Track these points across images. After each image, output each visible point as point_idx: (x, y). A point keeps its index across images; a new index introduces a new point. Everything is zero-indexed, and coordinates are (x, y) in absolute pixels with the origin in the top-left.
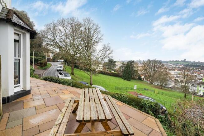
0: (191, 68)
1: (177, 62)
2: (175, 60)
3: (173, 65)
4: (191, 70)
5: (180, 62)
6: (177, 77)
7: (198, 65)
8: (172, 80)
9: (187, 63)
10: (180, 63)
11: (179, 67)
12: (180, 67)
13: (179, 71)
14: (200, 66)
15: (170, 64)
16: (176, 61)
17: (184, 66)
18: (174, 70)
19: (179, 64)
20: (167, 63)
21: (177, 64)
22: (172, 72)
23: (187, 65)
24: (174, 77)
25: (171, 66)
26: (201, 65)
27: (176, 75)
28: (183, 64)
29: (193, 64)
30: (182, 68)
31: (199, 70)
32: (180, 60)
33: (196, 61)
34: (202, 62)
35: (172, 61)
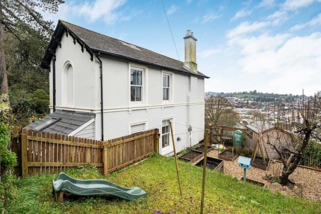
0: (263, 104)
1: (244, 95)
2: (242, 92)
3: (239, 100)
4: (263, 106)
5: (248, 94)
6: (246, 118)
7: (272, 99)
8: (239, 123)
9: (258, 96)
10: (249, 96)
11: (248, 103)
12: (249, 101)
13: (248, 109)
14: (274, 99)
15: (236, 99)
16: (244, 93)
17: (254, 100)
18: (242, 107)
19: (247, 97)
20: (232, 96)
21: (245, 97)
22: (239, 110)
23: (258, 99)
24: (242, 117)
25: (236, 100)
26: (276, 99)
27: (244, 115)
28: (253, 97)
29: (265, 97)
30: (252, 104)
31: (273, 105)
32: (249, 92)
33: (269, 93)
34: (276, 95)
35: (238, 94)
